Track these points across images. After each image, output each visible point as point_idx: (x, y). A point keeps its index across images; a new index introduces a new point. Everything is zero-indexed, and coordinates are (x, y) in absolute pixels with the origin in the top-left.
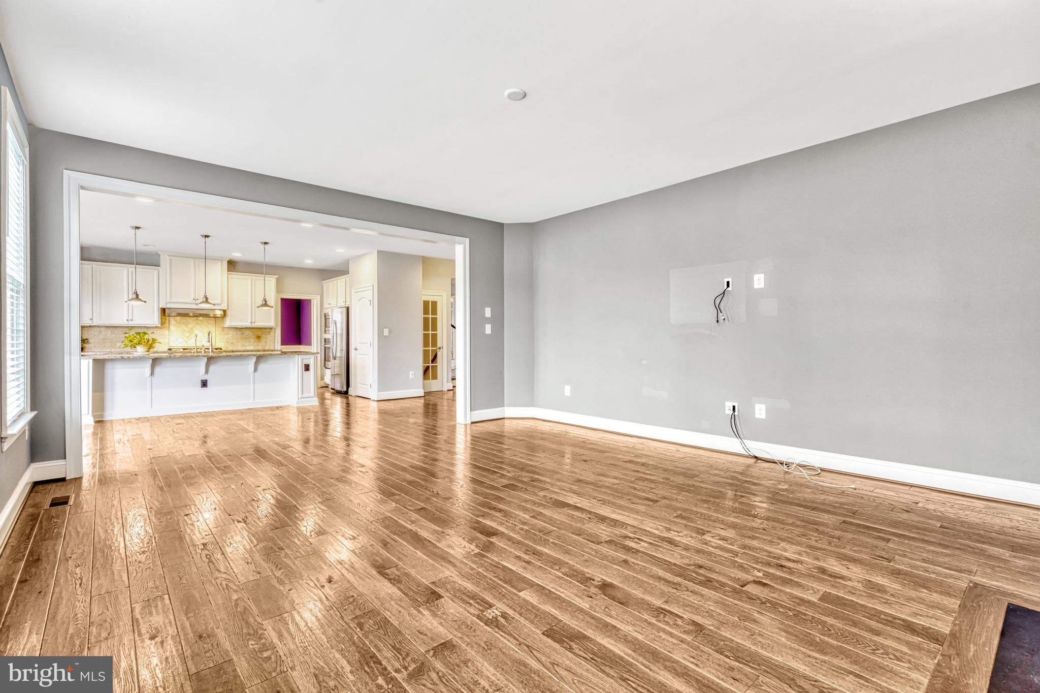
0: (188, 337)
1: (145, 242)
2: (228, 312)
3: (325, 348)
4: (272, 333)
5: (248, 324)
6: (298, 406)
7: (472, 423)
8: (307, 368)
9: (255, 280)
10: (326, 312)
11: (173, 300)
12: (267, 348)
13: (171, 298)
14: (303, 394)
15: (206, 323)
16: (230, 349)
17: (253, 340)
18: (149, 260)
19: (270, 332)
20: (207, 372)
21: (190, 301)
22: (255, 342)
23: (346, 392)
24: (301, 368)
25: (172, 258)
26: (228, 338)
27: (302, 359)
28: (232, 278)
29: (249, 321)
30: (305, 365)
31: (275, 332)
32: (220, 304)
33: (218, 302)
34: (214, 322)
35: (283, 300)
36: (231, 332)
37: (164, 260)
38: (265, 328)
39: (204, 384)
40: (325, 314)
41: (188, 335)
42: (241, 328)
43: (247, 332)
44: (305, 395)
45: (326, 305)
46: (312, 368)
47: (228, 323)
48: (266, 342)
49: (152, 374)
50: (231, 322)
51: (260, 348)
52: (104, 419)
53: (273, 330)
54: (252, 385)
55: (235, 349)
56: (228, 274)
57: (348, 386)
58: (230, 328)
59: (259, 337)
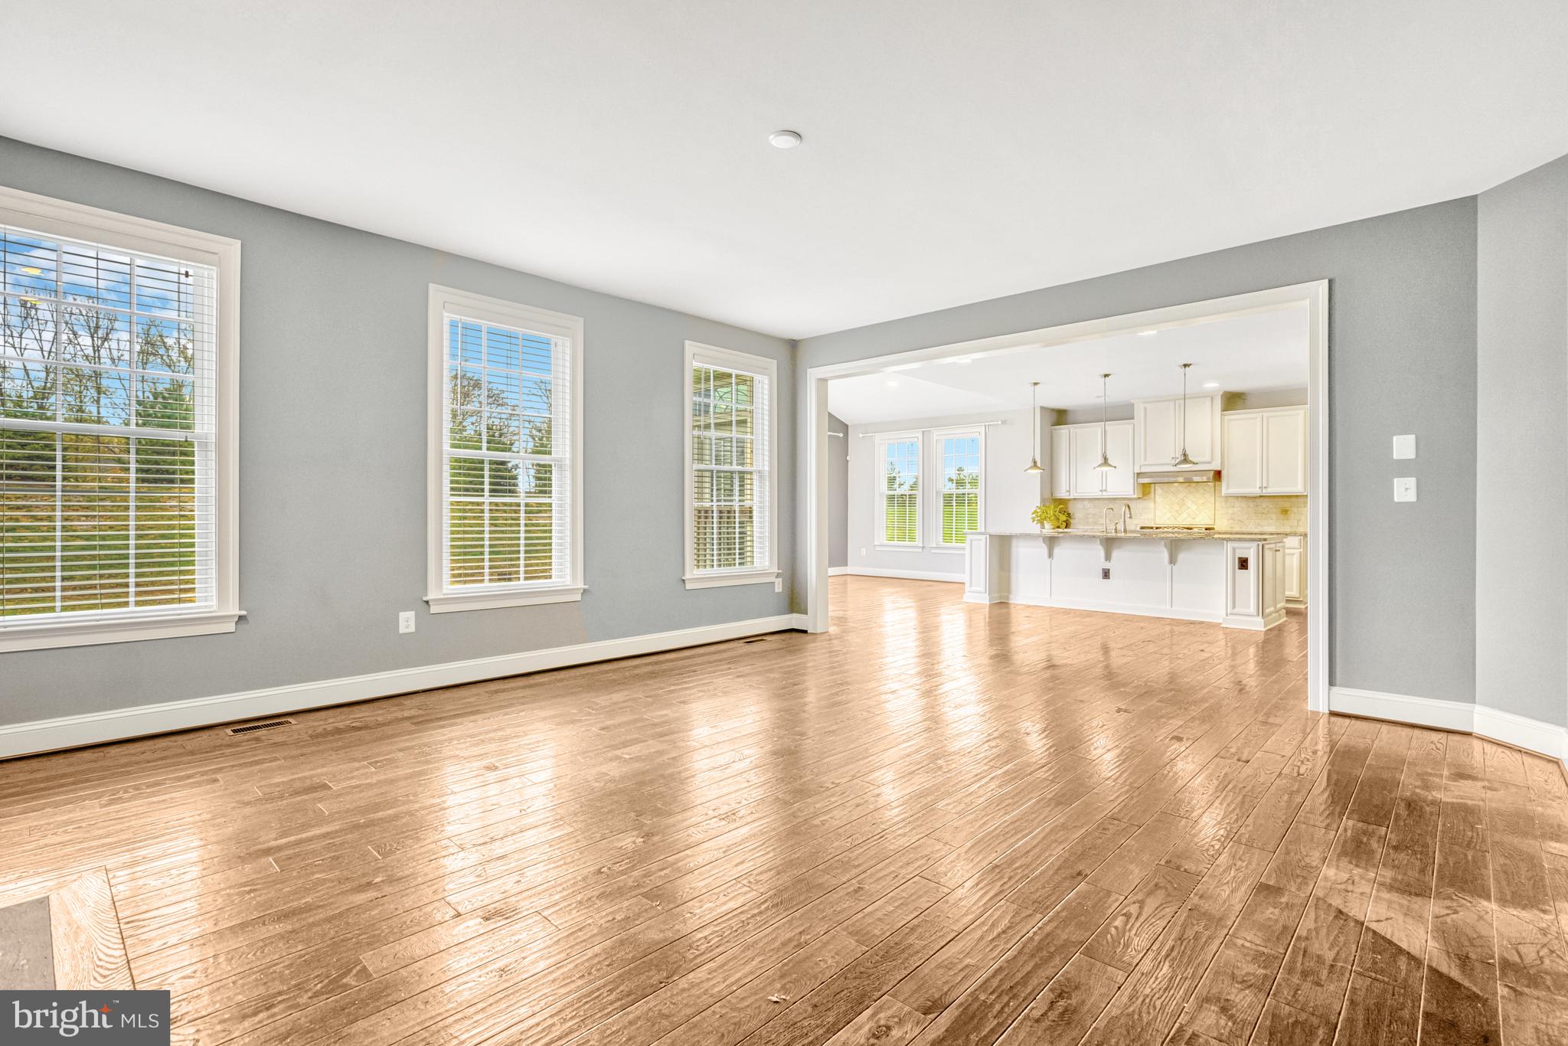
0: (1177, 511)
1: (1117, 392)
2: (1224, 474)
5: (1256, 491)
6: (1227, 626)
7: (1333, 714)
8: (1243, 564)
9: (1268, 418)
11: (1149, 462)
13: (1147, 459)
14: (1234, 607)
15: (1202, 491)
16: (1237, 529)
17: (1274, 516)
18: (1122, 413)
19: (1303, 503)
20: (1108, 558)
22: (1278, 519)
24: (1233, 563)
25: (1147, 405)
26: (1234, 513)
27: (1234, 550)
28: (1230, 420)
29: (1258, 485)
30: (1240, 559)
32: (1210, 462)
33: (1208, 458)
34: (1208, 489)
37: (1139, 412)
38: (1297, 496)
39: (1106, 574)
41: (1178, 508)
42: (1255, 498)
43: (1265, 504)
46: (1252, 564)
47: (1227, 488)
48: (1299, 519)
49: (1050, 555)
50: (1228, 488)
51: (1289, 529)
52: (1011, 602)
54: (1168, 584)
55: (1244, 530)
56: (1223, 415)
58: (1227, 497)
59: (1285, 512)
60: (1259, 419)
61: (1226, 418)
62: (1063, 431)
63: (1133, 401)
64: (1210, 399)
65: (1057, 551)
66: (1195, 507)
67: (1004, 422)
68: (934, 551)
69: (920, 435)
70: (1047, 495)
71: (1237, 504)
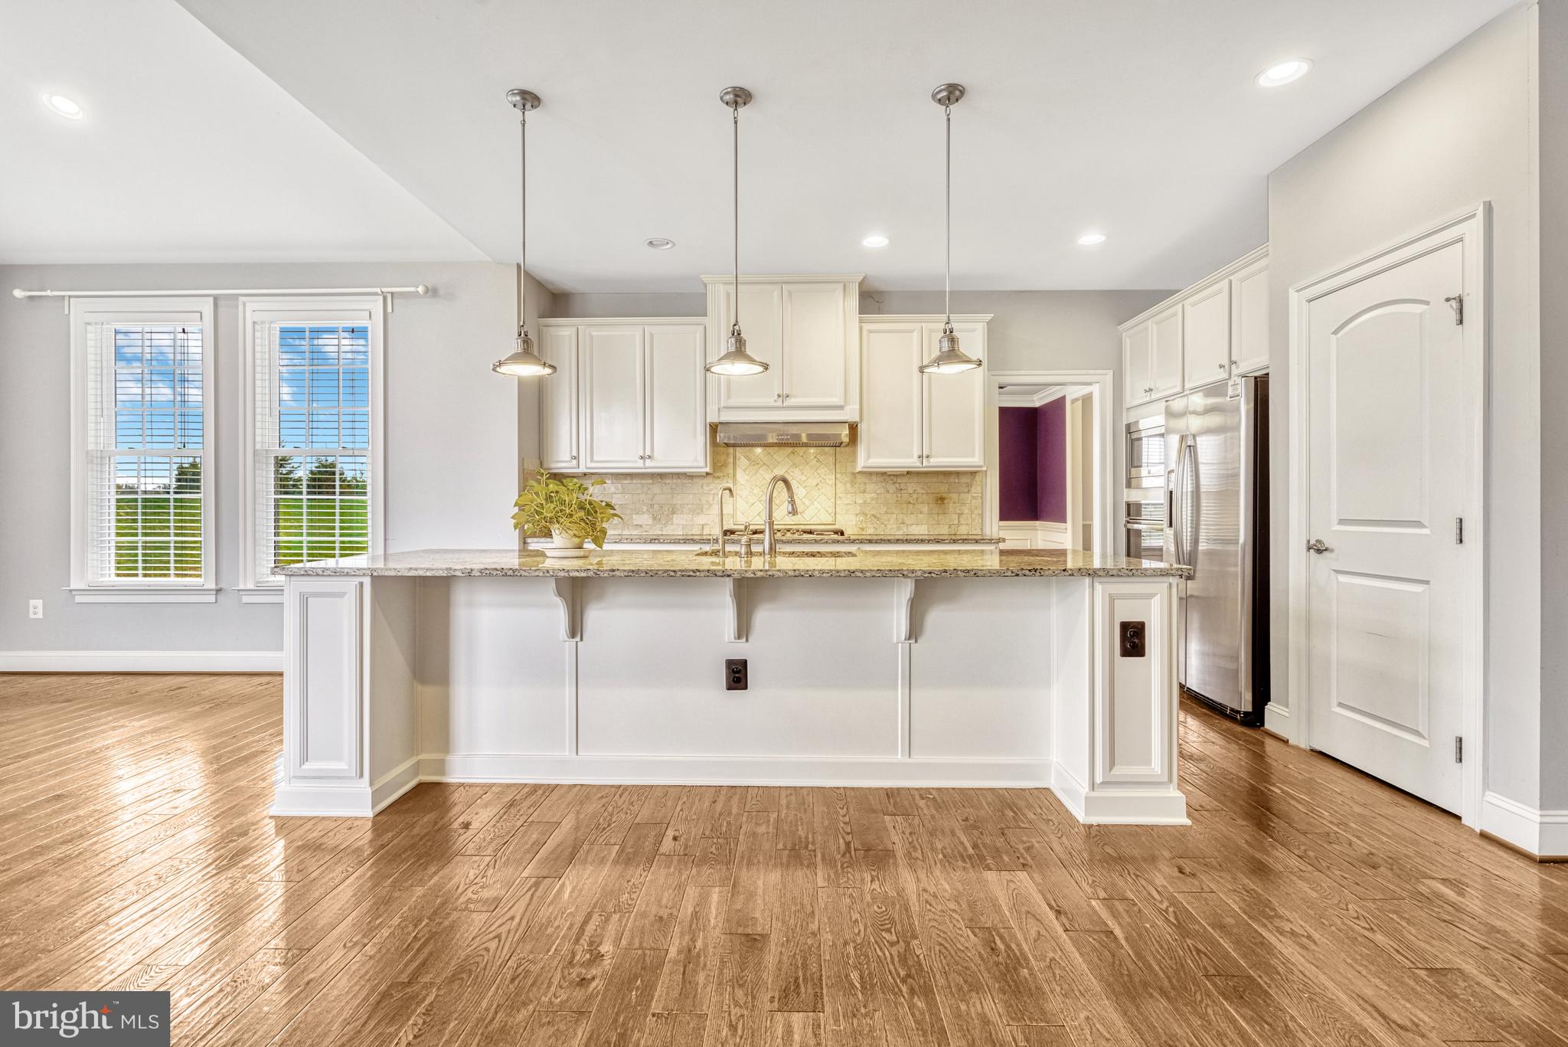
2: (863, 429)
3: (1128, 531)
4: (976, 490)
5: (911, 462)
6: (1095, 820)
8: (1133, 639)
9: (930, 332)
10: (1132, 420)
11: (732, 402)
12: (963, 530)
13: (729, 397)
14: (1112, 764)
15: (822, 462)
17: (926, 509)
18: (683, 302)
19: (969, 486)
20: (743, 630)
21: (770, 401)
22: (930, 513)
23: (1255, 719)
24: (1107, 640)
27: (1112, 599)
28: (870, 332)
29: (916, 453)
30: (1125, 626)
31: (983, 486)
32: (841, 407)
33: (836, 400)
34: (831, 459)
35: (1003, 411)
36: (873, 487)
37: (716, 297)
38: (958, 474)
39: (737, 675)
40: (1128, 426)
42: (897, 475)
43: (912, 486)
44: (1120, 771)
45: (1129, 400)
46: (1155, 640)
47: (865, 458)
48: (960, 515)
49: (576, 628)
50: (869, 457)
51: (943, 530)
53: (978, 478)
56: (861, 321)
57: (1262, 691)
58: (869, 474)
59: (941, 500)
60: (916, 335)
61: (866, 327)
62: (564, 331)
63: (705, 278)
64: (841, 286)
65: (595, 616)
66: (804, 492)
67: (432, 292)
68: (246, 599)
69: (207, 307)
70: (532, 465)
71: (871, 487)
